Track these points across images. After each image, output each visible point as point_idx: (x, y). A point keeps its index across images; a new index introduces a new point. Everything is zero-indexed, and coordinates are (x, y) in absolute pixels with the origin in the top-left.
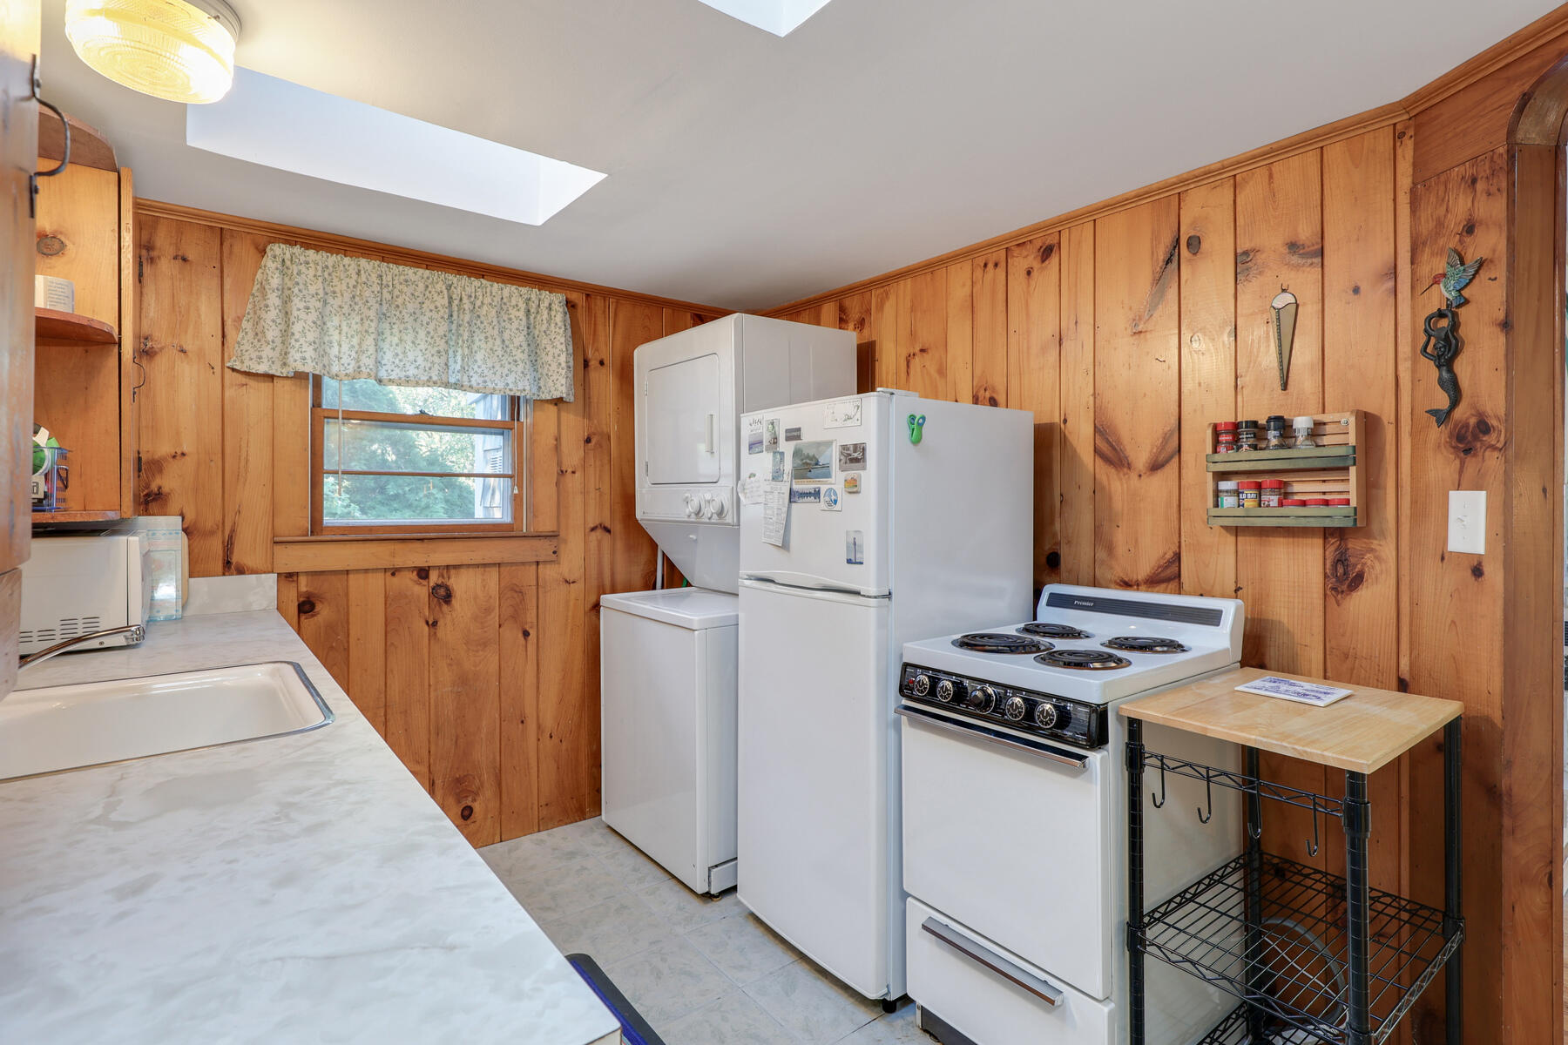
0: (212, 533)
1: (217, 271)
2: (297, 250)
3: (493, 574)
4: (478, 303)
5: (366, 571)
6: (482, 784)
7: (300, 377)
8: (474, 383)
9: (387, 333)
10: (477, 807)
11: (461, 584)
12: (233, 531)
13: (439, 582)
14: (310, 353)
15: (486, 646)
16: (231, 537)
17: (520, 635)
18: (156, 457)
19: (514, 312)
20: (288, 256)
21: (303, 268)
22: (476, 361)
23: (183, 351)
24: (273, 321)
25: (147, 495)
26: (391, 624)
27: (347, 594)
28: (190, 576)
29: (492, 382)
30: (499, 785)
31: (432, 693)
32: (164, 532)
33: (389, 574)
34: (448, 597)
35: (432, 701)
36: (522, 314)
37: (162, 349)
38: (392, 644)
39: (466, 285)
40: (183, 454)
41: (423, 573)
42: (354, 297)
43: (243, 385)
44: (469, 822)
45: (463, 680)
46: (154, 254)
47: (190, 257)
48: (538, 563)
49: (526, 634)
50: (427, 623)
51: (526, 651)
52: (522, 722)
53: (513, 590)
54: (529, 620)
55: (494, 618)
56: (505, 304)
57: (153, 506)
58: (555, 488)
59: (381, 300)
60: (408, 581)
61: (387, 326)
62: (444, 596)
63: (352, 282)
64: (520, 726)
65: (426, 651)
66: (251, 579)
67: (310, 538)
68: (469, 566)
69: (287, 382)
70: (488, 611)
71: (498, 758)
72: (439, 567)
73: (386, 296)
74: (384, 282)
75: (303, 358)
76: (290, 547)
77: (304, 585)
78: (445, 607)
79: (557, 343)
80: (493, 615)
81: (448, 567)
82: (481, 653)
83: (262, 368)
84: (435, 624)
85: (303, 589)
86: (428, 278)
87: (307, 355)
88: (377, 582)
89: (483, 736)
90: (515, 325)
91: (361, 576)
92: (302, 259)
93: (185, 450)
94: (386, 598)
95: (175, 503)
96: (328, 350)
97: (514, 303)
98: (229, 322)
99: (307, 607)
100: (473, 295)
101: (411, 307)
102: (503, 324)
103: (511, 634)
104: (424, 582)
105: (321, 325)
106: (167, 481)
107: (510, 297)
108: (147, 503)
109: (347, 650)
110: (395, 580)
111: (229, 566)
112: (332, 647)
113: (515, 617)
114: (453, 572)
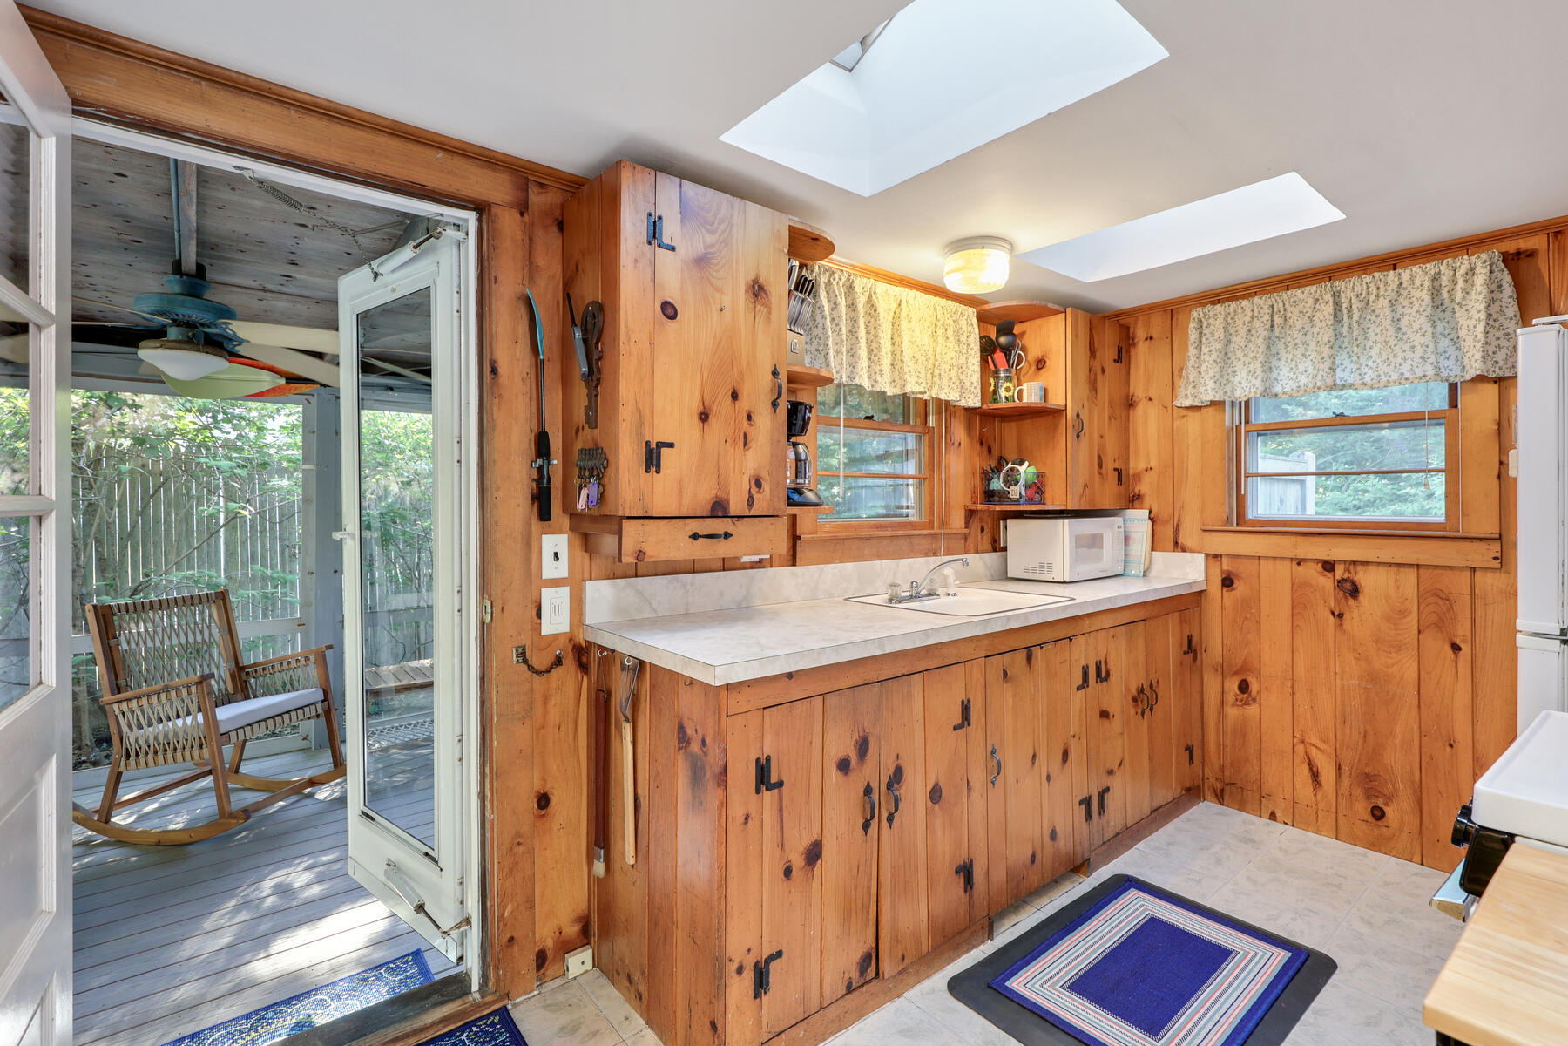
0: (1167, 522)
1: (1169, 340)
2: (1209, 307)
3: (1410, 577)
4: (1372, 298)
5: (1275, 558)
6: (1396, 792)
7: (1217, 405)
8: (1367, 379)
9: (1282, 353)
10: (1389, 811)
11: (1367, 580)
12: (1179, 521)
13: (1345, 576)
14: (1210, 385)
15: (1400, 650)
16: (1178, 525)
17: (1448, 648)
18: (1137, 471)
19: (1416, 294)
20: (1202, 315)
21: (1212, 321)
22: (1371, 357)
23: (1150, 399)
24: (1192, 367)
25: (1134, 496)
26: (1298, 607)
27: (1259, 577)
28: (1152, 550)
29: (1386, 374)
30: (1420, 802)
31: (1338, 681)
32: (1138, 520)
33: (1295, 563)
34: (1355, 592)
35: (1338, 689)
36: (1425, 296)
37: (1139, 401)
38: (1298, 625)
39: (1350, 288)
40: (1151, 469)
41: (1329, 566)
42: (1249, 331)
43: (1183, 416)
44: (1380, 823)
45: (1372, 677)
46: (1136, 340)
47: (1154, 337)
48: (1473, 570)
49: (1456, 648)
50: (1333, 613)
51: (1456, 667)
52: (1451, 745)
53: (1436, 595)
54: (1460, 632)
55: (1412, 622)
56: (1405, 289)
57: (1136, 503)
58: (1496, 482)
59: (1272, 326)
60: (1312, 572)
61: (1281, 345)
62: (1352, 591)
63: (1248, 319)
64: (1448, 749)
65: (1331, 640)
66: (1188, 555)
67: (1235, 528)
68: (1379, 564)
69: (1210, 409)
70: (1403, 613)
71: (1417, 773)
72: (1345, 562)
73: (1278, 320)
74: (1276, 310)
75: (1208, 392)
76: (1213, 534)
77: (1226, 565)
78: (1351, 602)
79: (1473, 312)
80: (1409, 619)
81: (1354, 563)
82: (1393, 655)
83: (1188, 403)
84: (1341, 616)
85: (1225, 568)
86: (1316, 292)
87: (1209, 388)
88: (1284, 569)
89: (1397, 742)
90: (1416, 307)
91: (1271, 562)
92: (1211, 314)
93: (1152, 465)
94: (1293, 584)
95: (1148, 501)
96: (1232, 379)
97: (1418, 282)
98: (1176, 373)
99: (1228, 582)
100: (1364, 292)
101: (1299, 325)
102: (1400, 311)
103: (1436, 646)
104: (1330, 575)
105: (1225, 357)
106: (1144, 487)
107: (1412, 278)
108: (1133, 501)
109: (1258, 622)
110: (1300, 569)
111: (1177, 546)
112: (1247, 617)
113: (1439, 625)
114: (1360, 568)
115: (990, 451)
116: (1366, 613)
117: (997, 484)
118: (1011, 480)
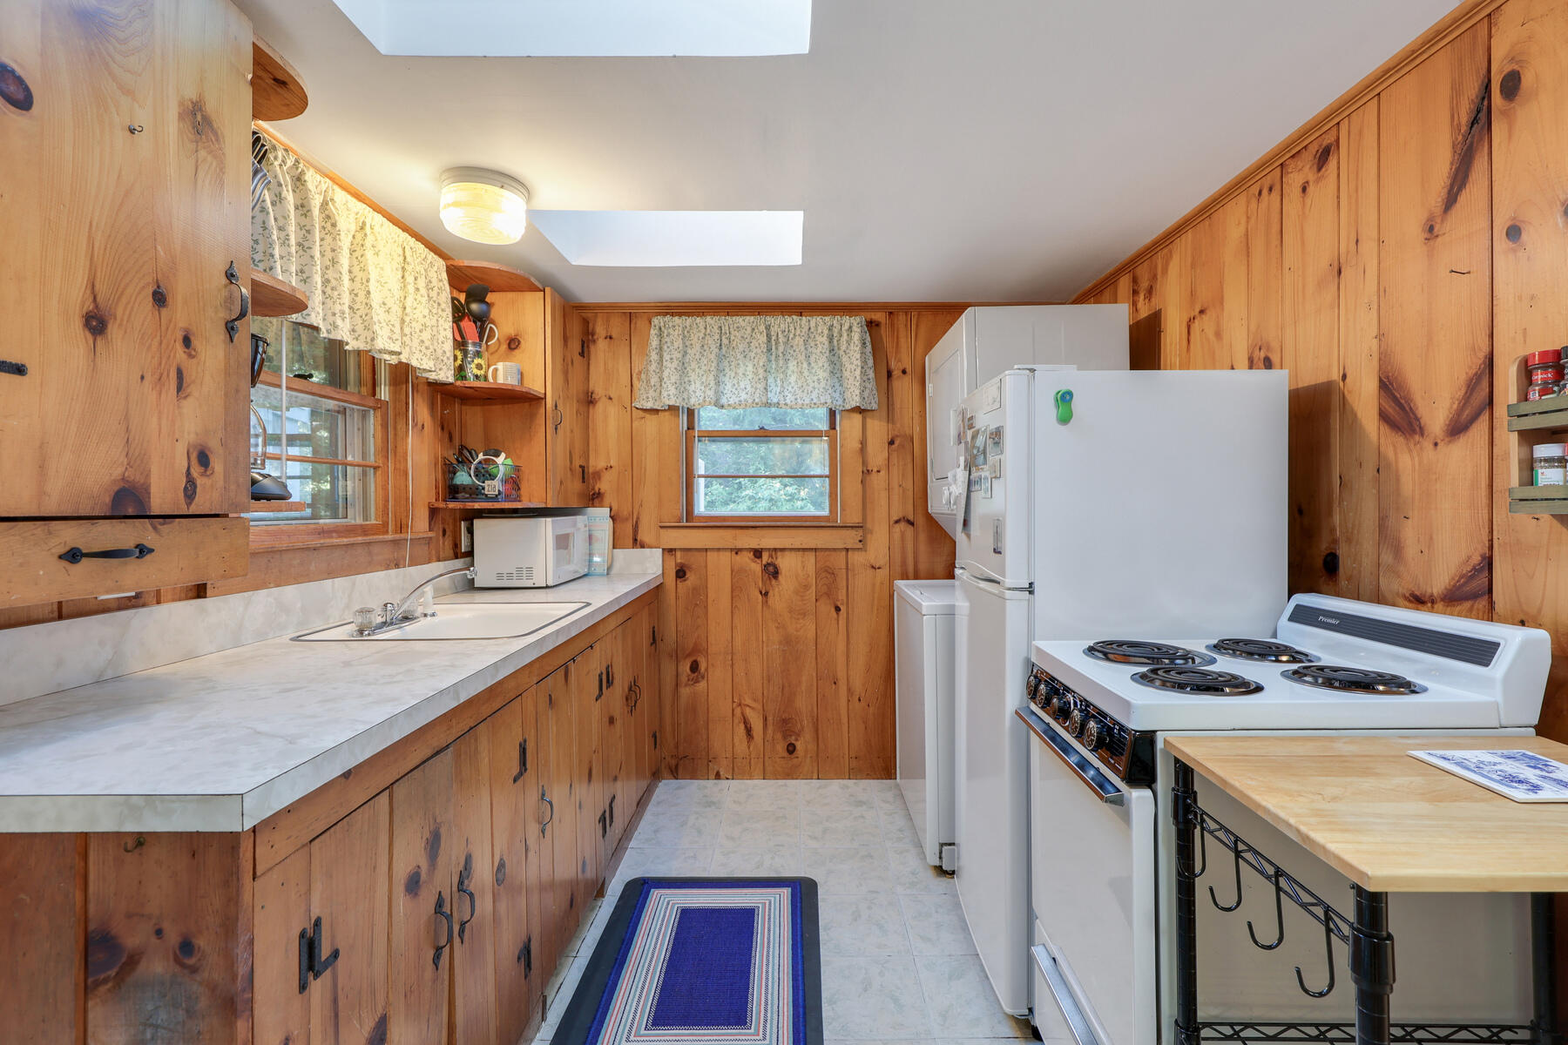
0: (627, 519)
1: (628, 342)
2: (668, 318)
3: (811, 557)
4: (791, 336)
5: (719, 550)
6: (803, 728)
7: (673, 409)
8: (788, 401)
9: (727, 370)
10: (799, 745)
11: (786, 563)
12: (638, 518)
13: (769, 561)
14: (672, 390)
15: (805, 616)
16: (637, 522)
17: (833, 610)
18: (597, 469)
19: (819, 339)
20: (662, 324)
21: (671, 331)
22: (790, 383)
23: (610, 398)
24: (654, 371)
25: (594, 494)
26: (736, 590)
27: (706, 567)
28: (614, 548)
29: (801, 398)
30: (817, 731)
31: (765, 648)
32: (599, 517)
33: (733, 553)
34: (775, 573)
35: (765, 654)
36: (825, 340)
37: (599, 399)
38: (736, 606)
39: (779, 323)
40: (611, 467)
41: (758, 553)
42: (703, 346)
43: (642, 418)
44: (793, 756)
45: (788, 641)
46: (595, 337)
47: (614, 336)
48: (847, 550)
49: (838, 609)
50: (761, 593)
51: (838, 624)
52: (835, 683)
53: (826, 571)
54: (840, 598)
55: (812, 594)
56: (812, 333)
57: (596, 501)
58: (860, 486)
59: (721, 345)
60: (746, 559)
61: (726, 363)
62: (773, 572)
63: (702, 335)
64: (834, 685)
65: (760, 614)
66: (647, 551)
67: (685, 524)
68: (791, 549)
69: (667, 413)
70: (807, 587)
71: (815, 710)
72: (769, 549)
73: (725, 341)
74: (723, 331)
75: (670, 397)
76: (669, 530)
77: (679, 556)
78: (774, 581)
79: (854, 359)
80: (810, 591)
81: (775, 550)
82: (801, 621)
83: (649, 405)
84: (766, 594)
85: (679, 561)
86: (753, 322)
87: (671, 393)
88: (726, 558)
89: (803, 688)
90: (820, 349)
91: (715, 553)
92: (671, 324)
93: (612, 463)
94: (732, 571)
95: (607, 499)
96: (688, 387)
97: (820, 331)
98: (634, 376)
99: (681, 574)
100: (787, 330)
101: (741, 347)
102: (810, 350)
103: (826, 608)
104: (758, 561)
105: (683, 369)
106: (604, 485)
107: (817, 326)
108: (593, 499)
109: (706, 607)
110: (738, 558)
111: (637, 543)
112: (697, 604)
113: (828, 594)
114: (779, 553)
115: (451, 438)
116: (785, 587)
117: (463, 478)
118: (485, 474)
